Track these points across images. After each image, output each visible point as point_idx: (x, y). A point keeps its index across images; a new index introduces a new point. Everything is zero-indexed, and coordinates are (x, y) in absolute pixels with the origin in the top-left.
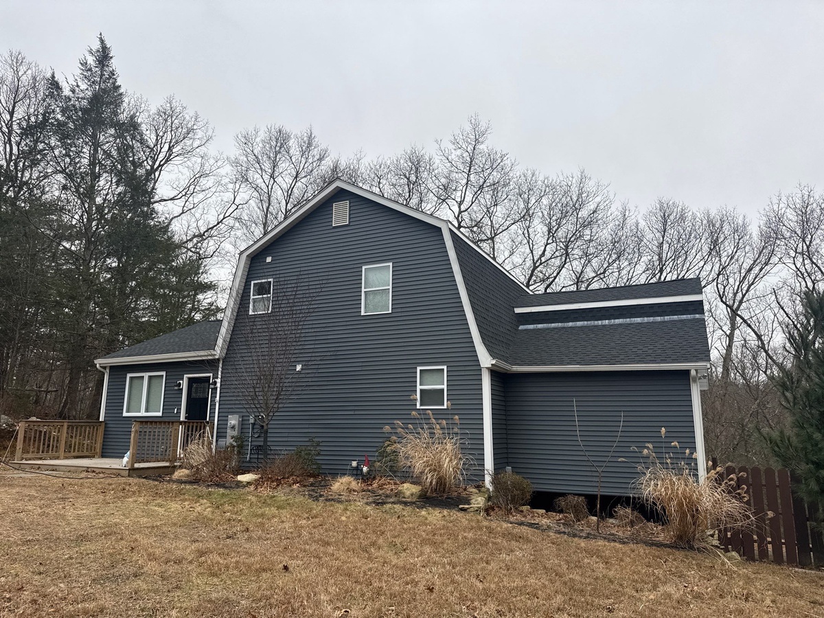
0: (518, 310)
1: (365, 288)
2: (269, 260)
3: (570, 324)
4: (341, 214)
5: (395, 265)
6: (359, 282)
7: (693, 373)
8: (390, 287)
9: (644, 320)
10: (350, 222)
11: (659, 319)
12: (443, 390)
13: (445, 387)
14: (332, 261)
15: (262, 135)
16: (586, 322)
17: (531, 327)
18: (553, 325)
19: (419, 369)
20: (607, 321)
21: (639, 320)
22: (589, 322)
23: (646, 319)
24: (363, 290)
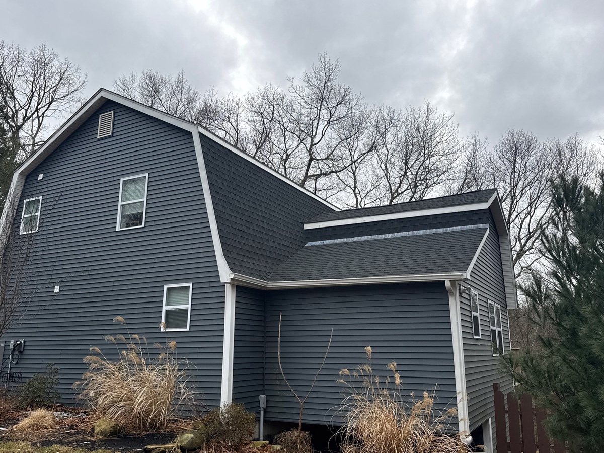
0: (307, 227)
1: (122, 201)
2: (41, 177)
3: (355, 239)
4: (105, 125)
5: (151, 175)
6: (116, 195)
7: (448, 284)
8: (145, 200)
9: (426, 232)
10: (113, 133)
11: (441, 230)
12: (187, 310)
13: (189, 306)
14: (94, 175)
15: (138, 80)
16: (370, 237)
17: (318, 243)
18: (339, 240)
19: (166, 287)
20: (390, 235)
21: (421, 232)
22: (373, 236)
23: (428, 231)
24: (120, 203)
